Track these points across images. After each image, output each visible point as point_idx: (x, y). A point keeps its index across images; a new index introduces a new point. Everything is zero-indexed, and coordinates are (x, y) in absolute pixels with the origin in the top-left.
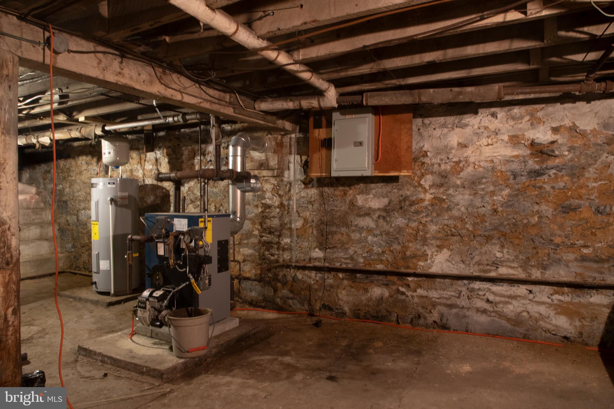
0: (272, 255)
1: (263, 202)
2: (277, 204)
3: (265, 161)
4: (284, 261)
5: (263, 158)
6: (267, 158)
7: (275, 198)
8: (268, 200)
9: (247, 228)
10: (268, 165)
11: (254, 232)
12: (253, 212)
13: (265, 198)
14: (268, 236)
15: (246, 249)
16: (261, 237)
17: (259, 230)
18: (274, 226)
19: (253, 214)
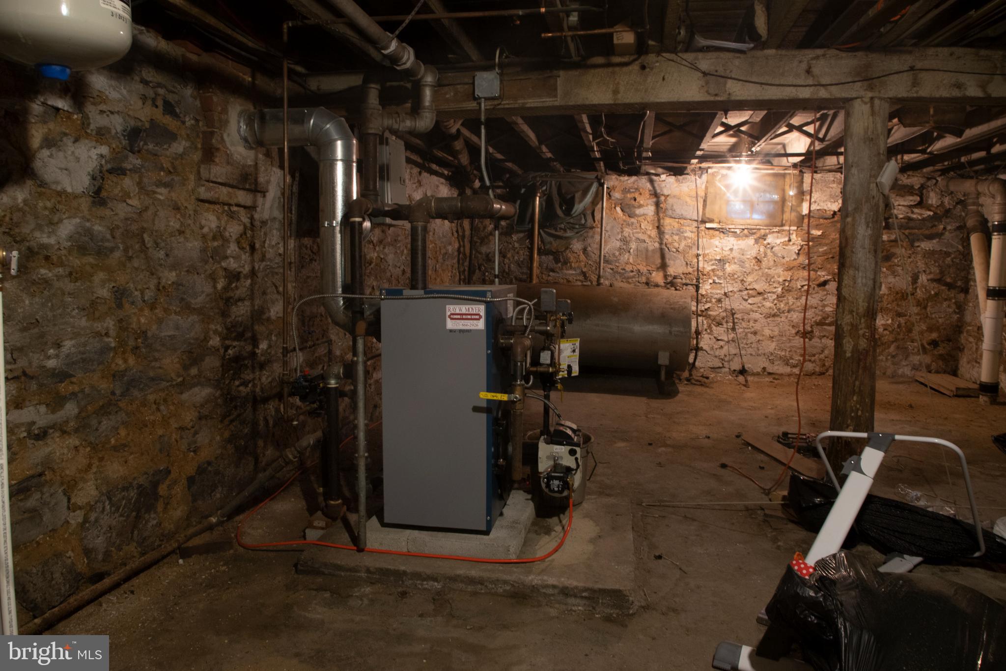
0: (245, 384)
1: (224, 264)
2: (247, 269)
3: (252, 169)
4: (262, 390)
5: (250, 162)
6: (257, 163)
7: (243, 257)
8: (232, 260)
9: (192, 334)
10: (256, 180)
11: (211, 343)
12: (203, 292)
13: (227, 257)
14: (235, 343)
15: (196, 390)
16: (227, 348)
17: (220, 334)
18: (240, 319)
19: (203, 296)
